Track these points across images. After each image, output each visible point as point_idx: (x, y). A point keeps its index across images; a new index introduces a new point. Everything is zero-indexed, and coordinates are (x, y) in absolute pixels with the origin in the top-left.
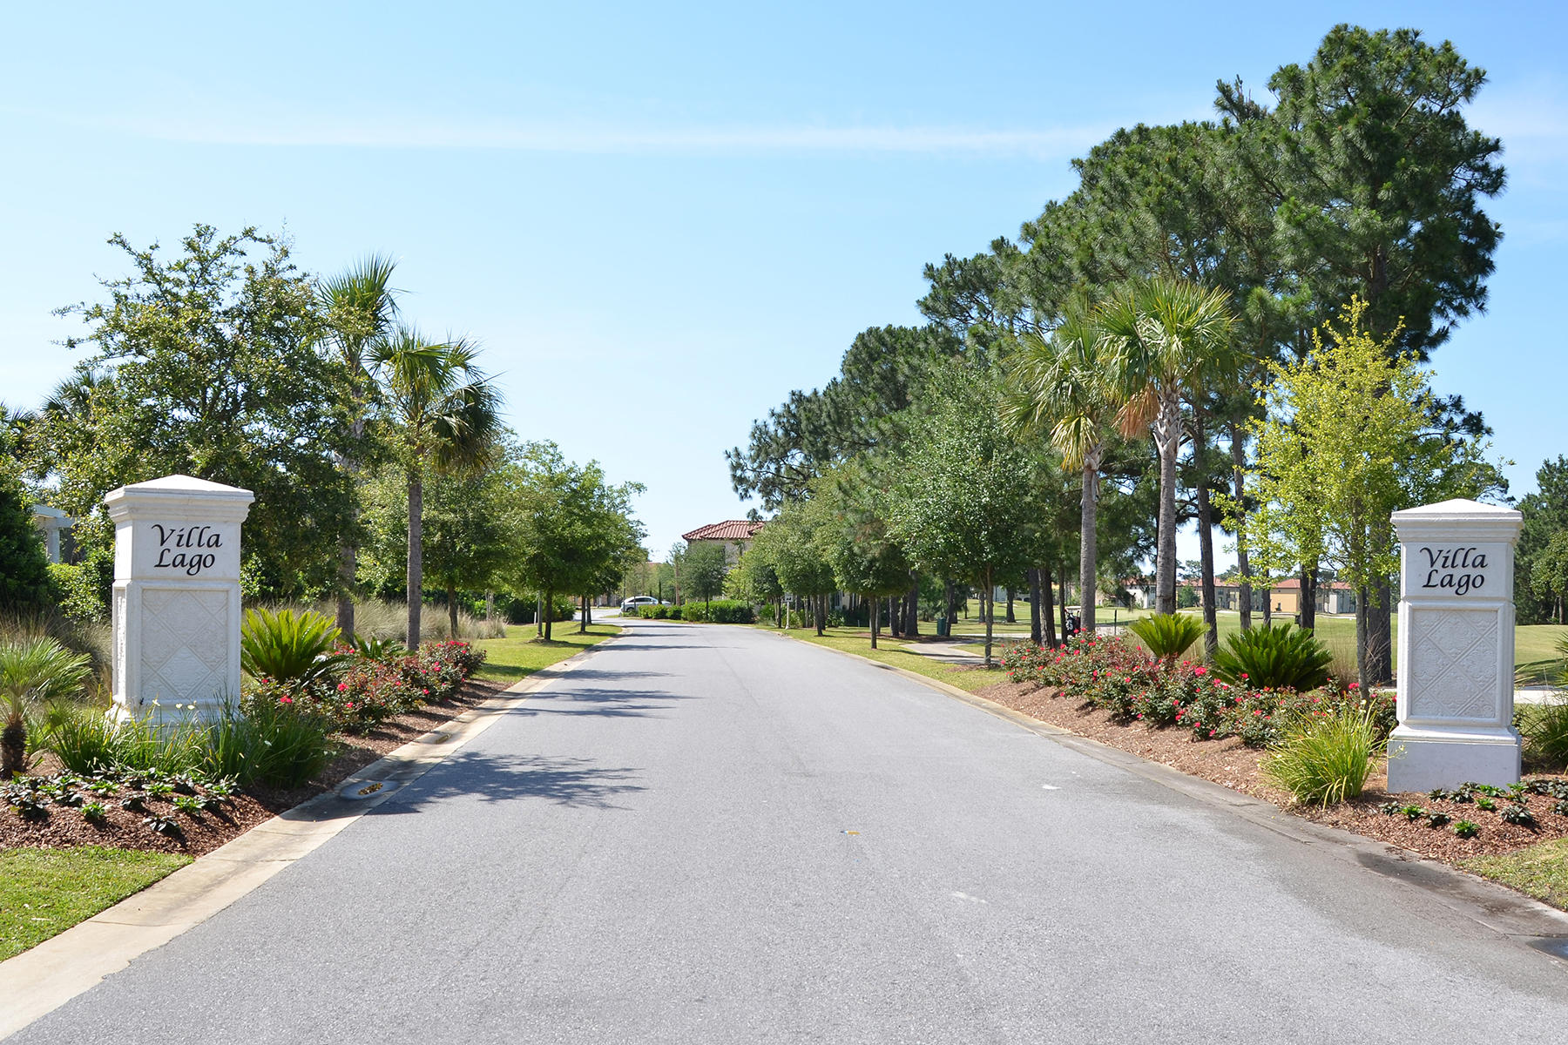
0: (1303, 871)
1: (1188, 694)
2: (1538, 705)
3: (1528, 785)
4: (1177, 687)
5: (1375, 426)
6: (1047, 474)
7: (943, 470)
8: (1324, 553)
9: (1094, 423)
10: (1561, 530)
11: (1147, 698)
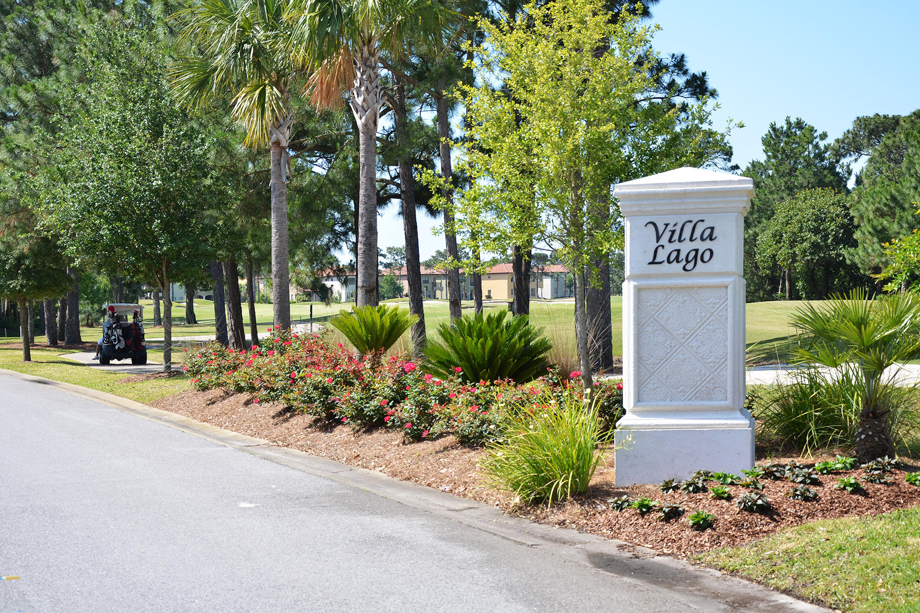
0: (531, 576)
1: (397, 392)
2: (772, 385)
3: (764, 470)
4: (384, 385)
5: (594, 89)
6: (229, 152)
7: (104, 149)
8: (542, 232)
9: (281, 92)
10: (788, 199)
11: (353, 399)
